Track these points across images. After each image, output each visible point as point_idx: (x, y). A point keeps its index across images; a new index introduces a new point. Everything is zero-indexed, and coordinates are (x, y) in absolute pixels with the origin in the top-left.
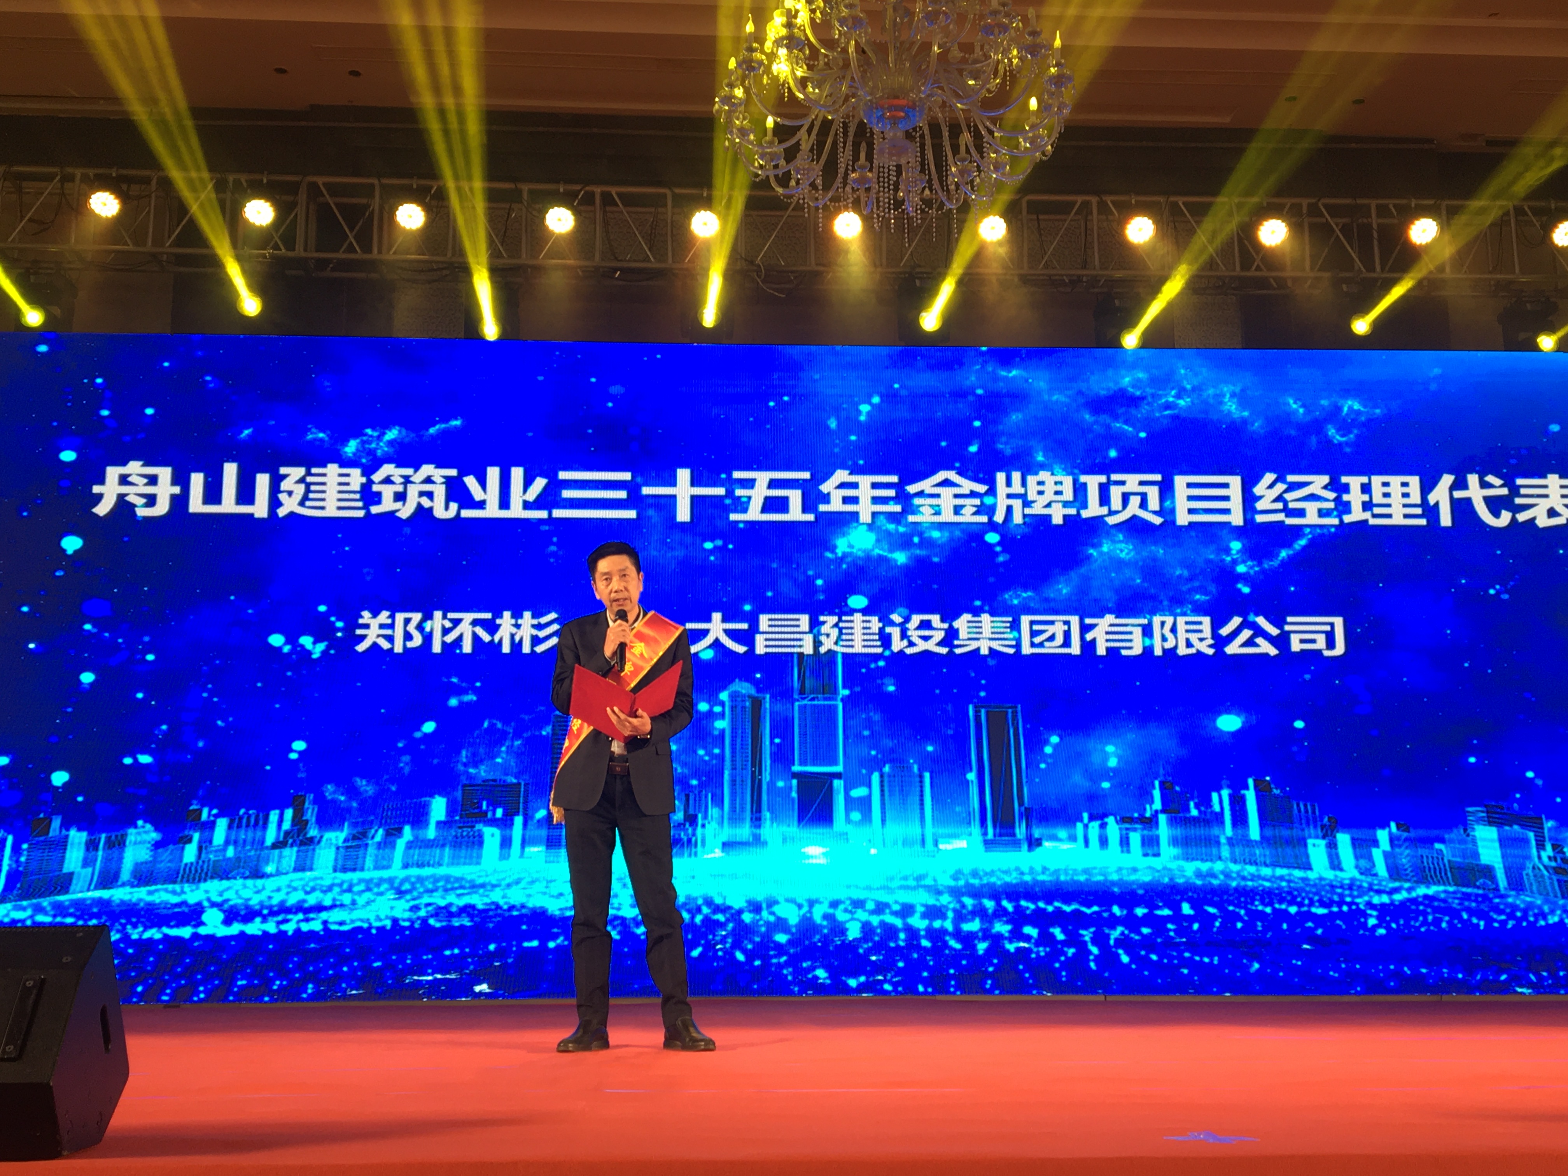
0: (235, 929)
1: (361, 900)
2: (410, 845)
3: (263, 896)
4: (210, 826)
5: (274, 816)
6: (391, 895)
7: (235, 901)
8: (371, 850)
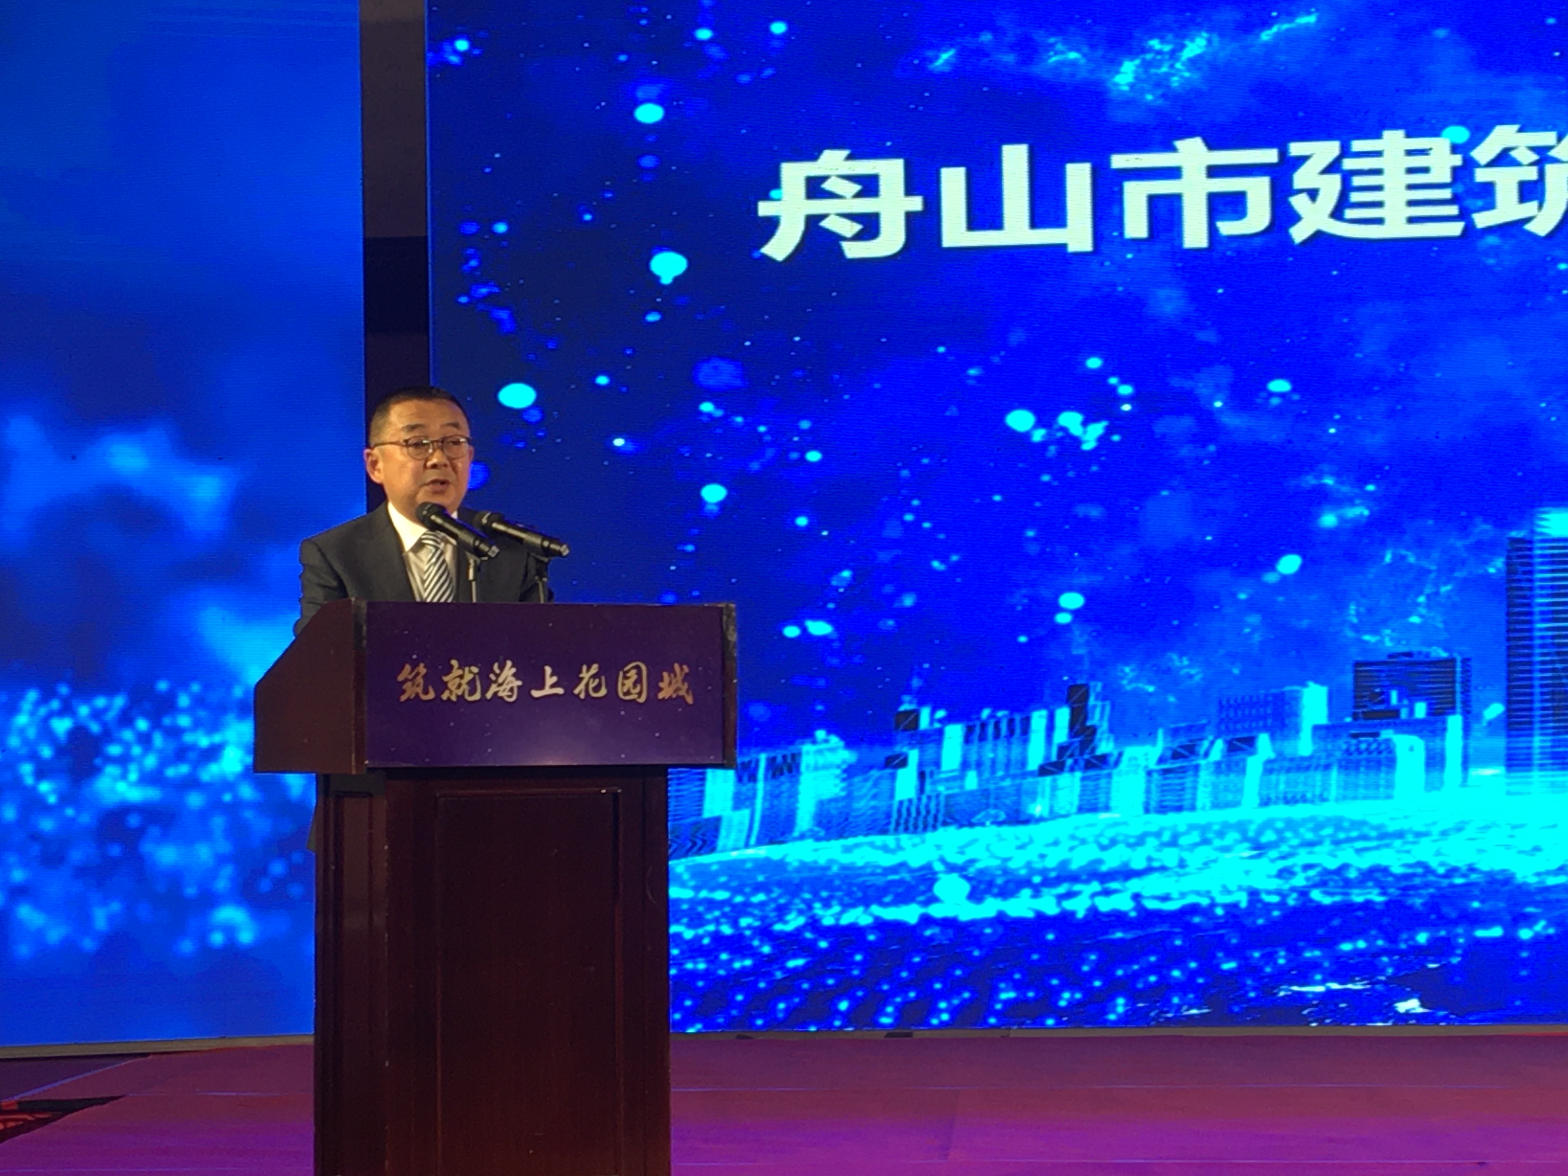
0: (990, 907)
1: (1195, 859)
2: (1269, 768)
3: (1031, 855)
4: (936, 737)
5: (1038, 719)
6: (1243, 850)
7: (985, 862)
8: (1205, 777)
